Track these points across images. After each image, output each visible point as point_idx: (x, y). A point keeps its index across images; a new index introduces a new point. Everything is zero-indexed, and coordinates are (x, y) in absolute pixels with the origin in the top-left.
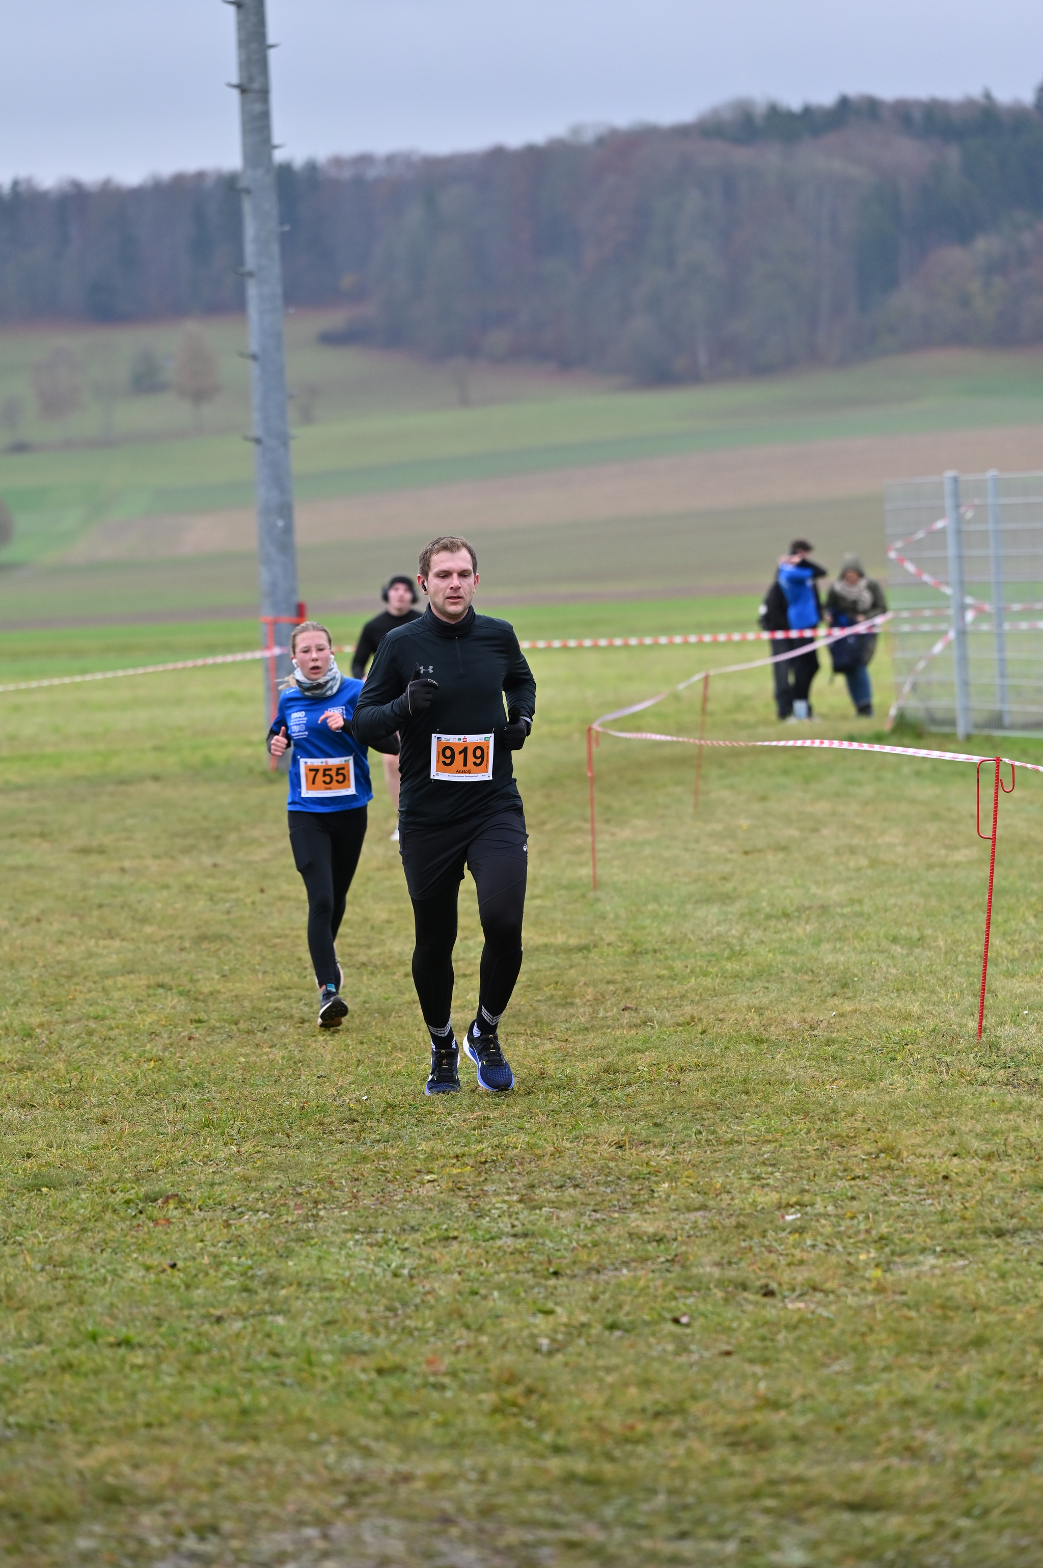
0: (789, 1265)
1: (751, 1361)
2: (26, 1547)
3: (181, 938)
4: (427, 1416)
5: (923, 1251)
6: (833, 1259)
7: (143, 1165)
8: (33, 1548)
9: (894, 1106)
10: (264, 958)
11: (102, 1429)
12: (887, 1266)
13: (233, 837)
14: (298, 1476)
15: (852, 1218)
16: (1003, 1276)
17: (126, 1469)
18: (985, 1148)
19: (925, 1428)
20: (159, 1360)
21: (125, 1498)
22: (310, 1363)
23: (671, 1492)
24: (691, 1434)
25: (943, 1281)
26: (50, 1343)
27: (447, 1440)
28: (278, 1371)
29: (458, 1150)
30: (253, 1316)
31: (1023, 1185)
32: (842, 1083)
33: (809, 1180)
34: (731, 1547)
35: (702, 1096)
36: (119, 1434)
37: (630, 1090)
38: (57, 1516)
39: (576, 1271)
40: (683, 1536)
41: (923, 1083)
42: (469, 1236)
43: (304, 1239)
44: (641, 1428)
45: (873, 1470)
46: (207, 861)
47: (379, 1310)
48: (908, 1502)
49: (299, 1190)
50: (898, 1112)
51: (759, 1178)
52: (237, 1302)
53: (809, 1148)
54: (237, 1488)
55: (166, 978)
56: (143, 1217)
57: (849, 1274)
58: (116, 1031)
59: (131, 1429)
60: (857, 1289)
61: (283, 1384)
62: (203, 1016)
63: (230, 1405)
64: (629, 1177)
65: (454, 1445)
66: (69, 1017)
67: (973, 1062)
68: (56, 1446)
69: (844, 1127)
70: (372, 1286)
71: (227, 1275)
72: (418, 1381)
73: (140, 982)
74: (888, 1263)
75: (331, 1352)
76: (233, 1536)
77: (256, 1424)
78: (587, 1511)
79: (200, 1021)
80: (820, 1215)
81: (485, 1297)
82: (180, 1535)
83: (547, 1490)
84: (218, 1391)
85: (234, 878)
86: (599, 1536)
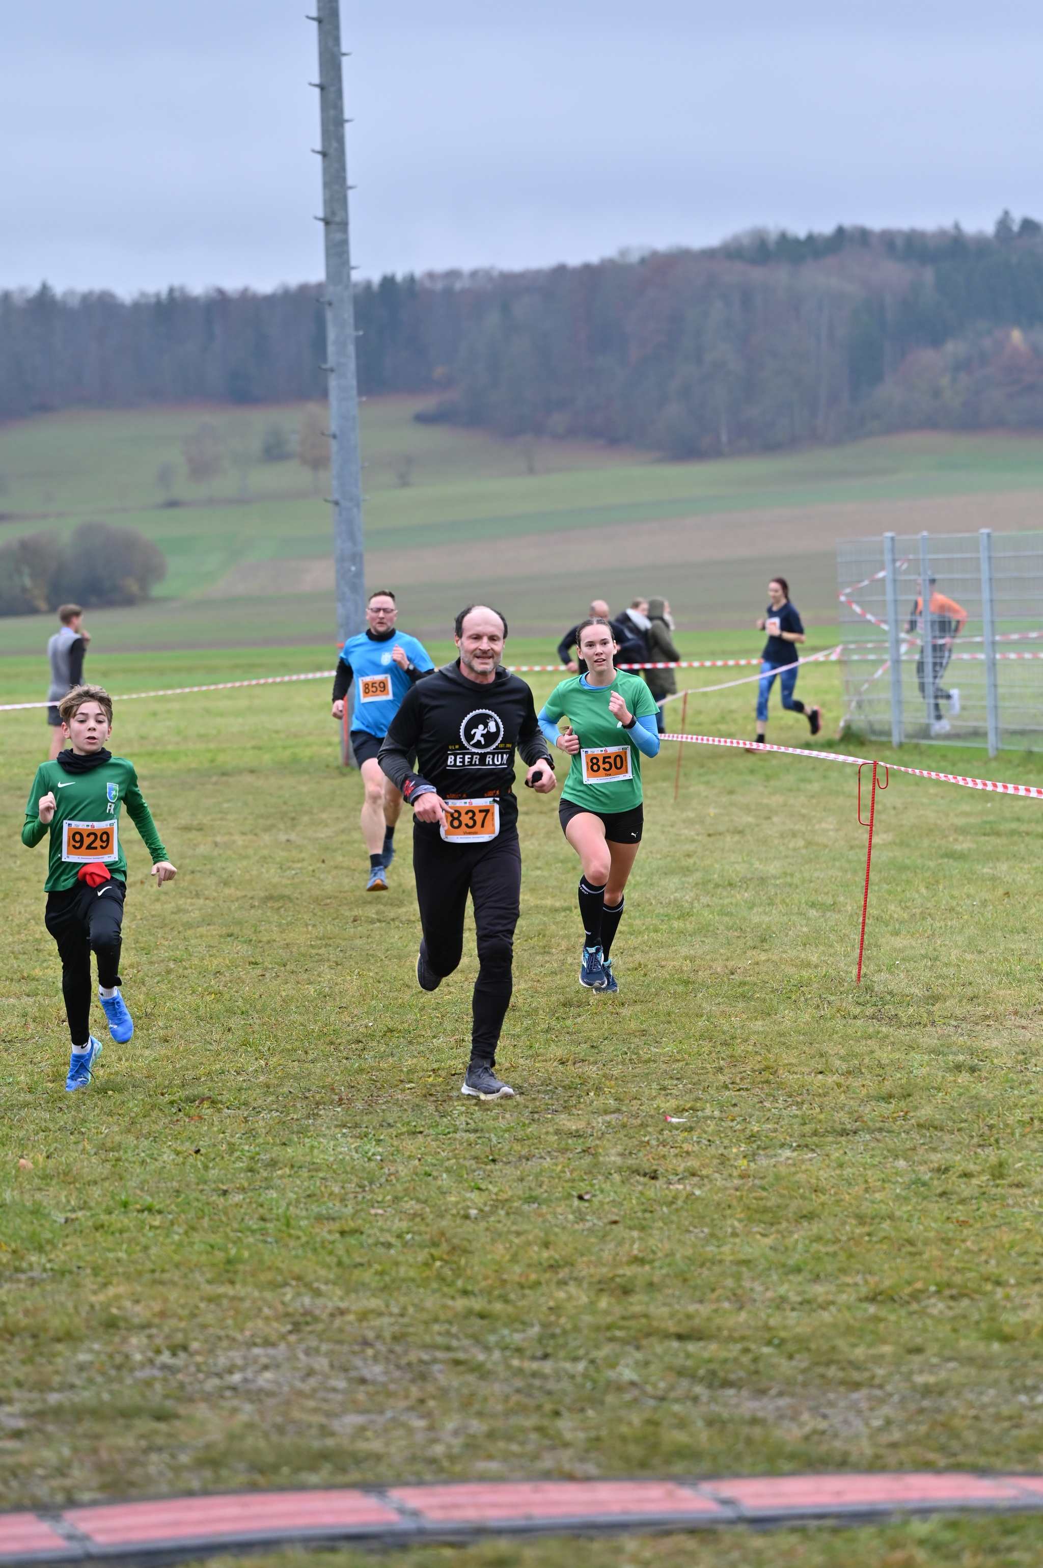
0: (676, 1156)
1: (631, 1228)
2: (38, 1359)
3: (252, 898)
4: (370, 1265)
5: (782, 1146)
6: (712, 1151)
7: (190, 1075)
8: (43, 1360)
9: (781, 1035)
10: (315, 914)
11: (117, 1274)
12: (751, 1157)
13: (305, 819)
14: (260, 1310)
15: (732, 1121)
16: (841, 1166)
17: (128, 1304)
18: (844, 1067)
19: (753, 1279)
20: (172, 1223)
21: (122, 1324)
22: (288, 1225)
23: (544, 1326)
24: (572, 1283)
25: (793, 1169)
26: (90, 1209)
27: (382, 1284)
28: (263, 1232)
29: (435, 1066)
30: (252, 1190)
31: (868, 1096)
32: (745, 1016)
33: (704, 1090)
34: (581, 1366)
35: (633, 1025)
36: (128, 1277)
37: (579, 1020)
38: (68, 1337)
39: (511, 1158)
40: (546, 1356)
41: (807, 1016)
42: (431, 1131)
43: (303, 1132)
44: (533, 1277)
45: (705, 1310)
46: (283, 837)
47: (351, 1187)
48: (725, 1333)
49: (307, 1094)
50: (782, 1039)
51: (665, 1089)
52: (242, 1180)
53: (708, 1066)
54: (209, 1318)
55: (236, 930)
56: (181, 1114)
57: (722, 1163)
58: (190, 971)
59: (140, 1274)
60: (725, 1173)
61: (266, 1242)
62: (259, 960)
63: (220, 1256)
64: (564, 1087)
65: (385, 1288)
66: (154, 959)
67: (850, 1000)
68: (78, 1285)
69: (739, 1050)
70: (348, 1169)
71: (239, 1158)
72: (371, 1241)
73: (215, 930)
74: (754, 1155)
75: (307, 1218)
76: (198, 1353)
77: (236, 1272)
78: (476, 1339)
79: (256, 963)
80: (706, 1118)
81: (435, 1178)
82: (158, 1352)
83: (450, 1323)
84: (212, 1247)
85: (301, 852)
86: (481, 1357)
